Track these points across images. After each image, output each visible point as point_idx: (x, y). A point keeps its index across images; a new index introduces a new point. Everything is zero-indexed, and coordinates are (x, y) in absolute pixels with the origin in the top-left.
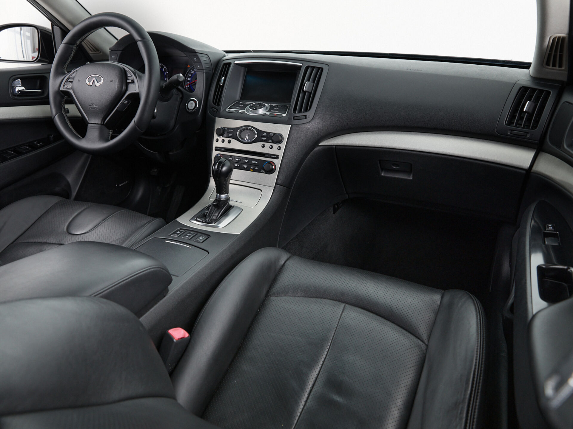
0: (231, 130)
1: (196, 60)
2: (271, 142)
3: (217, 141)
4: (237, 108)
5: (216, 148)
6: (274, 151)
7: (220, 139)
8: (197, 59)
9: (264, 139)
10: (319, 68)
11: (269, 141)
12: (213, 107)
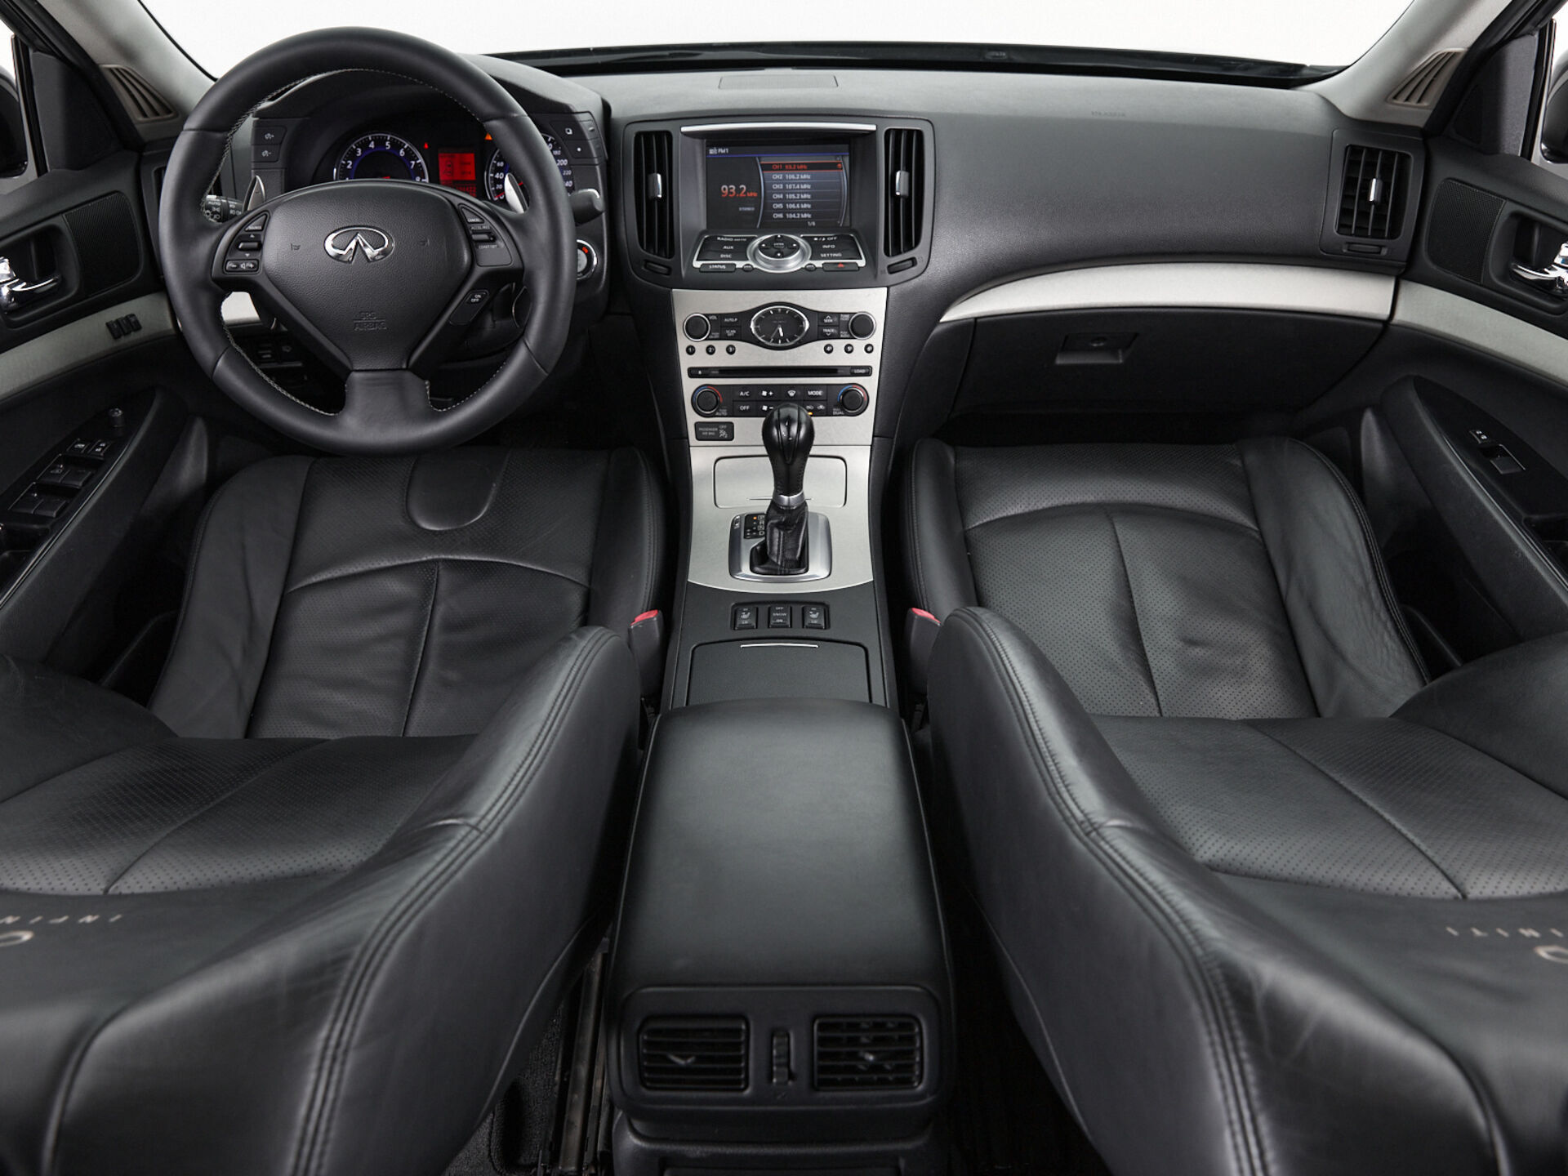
0: (732, 320)
1: (571, 133)
2: (848, 336)
3: (691, 351)
4: (722, 256)
5: (693, 372)
6: (859, 358)
7: (701, 345)
8: (573, 131)
9: (829, 331)
10: (910, 132)
11: (842, 336)
12: (647, 261)
